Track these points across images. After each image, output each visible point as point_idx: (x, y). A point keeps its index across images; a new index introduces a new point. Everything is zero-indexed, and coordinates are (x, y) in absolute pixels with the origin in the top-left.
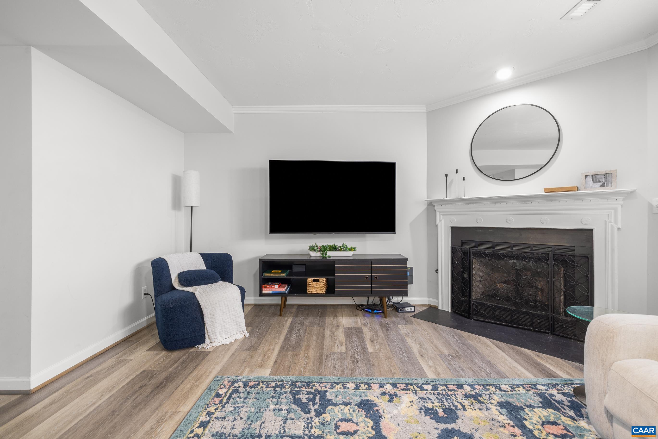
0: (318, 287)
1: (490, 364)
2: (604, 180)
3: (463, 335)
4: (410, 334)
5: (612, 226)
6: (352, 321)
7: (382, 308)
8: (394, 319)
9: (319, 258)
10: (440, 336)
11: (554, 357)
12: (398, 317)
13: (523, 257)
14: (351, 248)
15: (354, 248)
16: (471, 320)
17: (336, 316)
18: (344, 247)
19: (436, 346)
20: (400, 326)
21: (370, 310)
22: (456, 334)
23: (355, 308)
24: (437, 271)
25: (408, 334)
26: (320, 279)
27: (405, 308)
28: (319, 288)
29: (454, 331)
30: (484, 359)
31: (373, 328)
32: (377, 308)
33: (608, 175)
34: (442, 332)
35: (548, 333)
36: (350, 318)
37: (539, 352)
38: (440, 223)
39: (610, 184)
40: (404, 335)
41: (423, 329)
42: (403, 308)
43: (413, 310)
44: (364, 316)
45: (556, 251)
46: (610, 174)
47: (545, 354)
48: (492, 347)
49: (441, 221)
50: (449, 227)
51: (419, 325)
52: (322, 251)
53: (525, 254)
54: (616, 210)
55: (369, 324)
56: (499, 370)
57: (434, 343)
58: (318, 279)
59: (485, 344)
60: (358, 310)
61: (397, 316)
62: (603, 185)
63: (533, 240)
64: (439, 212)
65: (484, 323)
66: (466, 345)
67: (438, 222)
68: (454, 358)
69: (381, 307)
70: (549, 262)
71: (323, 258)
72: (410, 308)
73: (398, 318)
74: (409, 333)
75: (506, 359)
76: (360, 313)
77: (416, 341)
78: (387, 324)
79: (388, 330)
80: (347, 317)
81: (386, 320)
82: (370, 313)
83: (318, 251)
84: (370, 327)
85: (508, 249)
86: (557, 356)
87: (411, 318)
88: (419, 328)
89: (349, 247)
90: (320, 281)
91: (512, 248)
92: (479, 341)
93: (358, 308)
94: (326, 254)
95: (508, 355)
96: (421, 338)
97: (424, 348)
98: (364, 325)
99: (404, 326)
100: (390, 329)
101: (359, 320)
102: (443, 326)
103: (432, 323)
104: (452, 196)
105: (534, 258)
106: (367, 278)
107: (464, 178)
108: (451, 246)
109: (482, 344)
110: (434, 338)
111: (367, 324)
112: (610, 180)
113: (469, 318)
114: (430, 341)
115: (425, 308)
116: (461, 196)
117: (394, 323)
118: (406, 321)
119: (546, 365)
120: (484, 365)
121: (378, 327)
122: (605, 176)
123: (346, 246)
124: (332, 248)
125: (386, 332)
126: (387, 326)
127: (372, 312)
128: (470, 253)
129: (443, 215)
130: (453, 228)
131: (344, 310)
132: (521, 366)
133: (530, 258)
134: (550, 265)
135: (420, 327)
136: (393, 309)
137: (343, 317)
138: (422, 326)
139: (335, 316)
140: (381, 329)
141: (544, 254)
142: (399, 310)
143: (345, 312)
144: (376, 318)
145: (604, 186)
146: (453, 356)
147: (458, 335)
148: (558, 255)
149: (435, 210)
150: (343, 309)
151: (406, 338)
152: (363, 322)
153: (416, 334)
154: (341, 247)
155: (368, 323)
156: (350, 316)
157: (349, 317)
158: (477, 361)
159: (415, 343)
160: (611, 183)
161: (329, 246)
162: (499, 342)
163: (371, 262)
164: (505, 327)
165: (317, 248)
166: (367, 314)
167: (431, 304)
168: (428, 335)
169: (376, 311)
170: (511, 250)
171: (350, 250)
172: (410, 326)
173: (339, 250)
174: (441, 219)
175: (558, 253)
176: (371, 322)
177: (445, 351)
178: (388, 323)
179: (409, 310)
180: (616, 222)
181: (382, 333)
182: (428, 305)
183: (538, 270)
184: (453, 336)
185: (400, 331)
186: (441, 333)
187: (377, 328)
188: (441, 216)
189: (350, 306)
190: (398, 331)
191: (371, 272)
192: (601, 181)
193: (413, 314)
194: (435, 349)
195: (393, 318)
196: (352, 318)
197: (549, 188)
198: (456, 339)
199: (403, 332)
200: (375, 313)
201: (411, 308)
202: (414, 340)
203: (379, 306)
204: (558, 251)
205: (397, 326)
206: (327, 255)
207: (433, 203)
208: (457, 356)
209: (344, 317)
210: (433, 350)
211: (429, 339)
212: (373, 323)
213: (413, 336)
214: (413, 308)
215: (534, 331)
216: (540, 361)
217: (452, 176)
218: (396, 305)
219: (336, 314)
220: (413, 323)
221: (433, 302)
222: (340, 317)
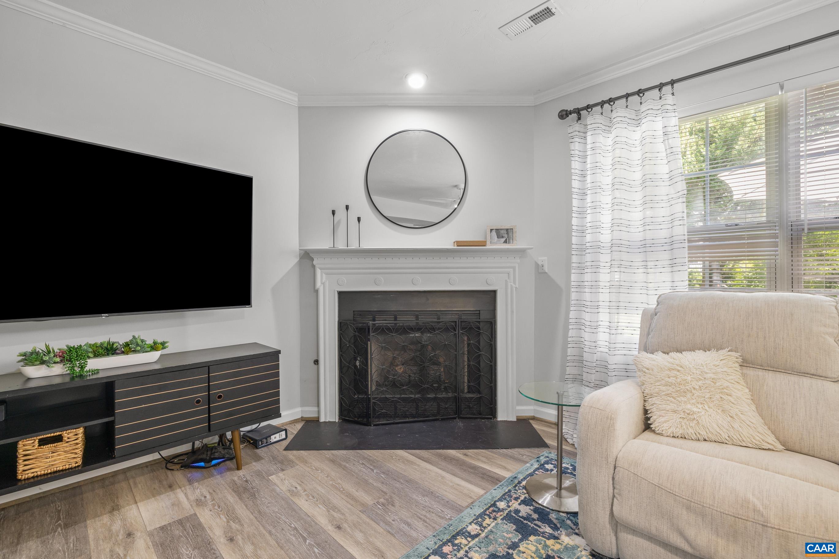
0: (59, 455)
1: (430, 494)
2: (506, 236)
3: (375, 458)
4: (299, 488)
5: (511, 286)
6: (164, 506)
7: (226, 451)
8: (256, 466)
9: (58, 381)
10: (346, 473)
11: (480, 450)
12: (262, 459)
13: (430, 329)
14: (155, 343)
15: (163, 344)
16: (371, 426)
17: (118, 505)
18: (138, 345)
19: (350, 496)
20: (273, 477)
21: (202, 464)
22: (364, 458)
23: (162, 468)
24: (316, 362)
25: (294, 489)
26: (65, 434)
27: (270, 436)
28: (62, 457)
29: (359, 453)
30: (421, 488)
31: (222, 504)
32: (217, 455)
33: (509, 230)
34: (344, 464)
35: (455, 418)
36: (158, 497)
37: (464, 449)
38: (322, 286)
39: (511, 241)
40: (289, 494)
41: (314, 468)
42: (266, 439)
43: (284, 437)
44: (190, 482)
45: (462, 318)
46: (511, 230)
47: (471, 449)
48: (418, 463)
49: (323, 284)
50: (336, 292)
51: (305, 462)
52: (72, 362)
53: (432, 324)
54: (514, 268)
55: (208, 497)
56: (447, 500)
57: (344, 490)
58: (58, 434)
59: (408, 461)
60: (173, 470)
61: (258, 458)
62: (505, 242)
63: (439, 306)
64: (321, 269)
65: (388, 426)
66: (387, 473)
67: (319, 284)
68: (385, 506)
69: (224, 449)
70: (457, 332)
71: (73, 379)
72: (278, 434)
73: (263, 461)
74: (296, 488)
75: (443, 477)
76: (179, 476)
77: (315, 499)
78: (247, 481)
79: (253, 496)
80: (149, 498)
81: (241, 473)
82: (203, 470)
83: (55, 363)
84: (214, 505)
85: (412, 318)
86: (481, 447)
87: (285, 453)
88: (307, 469)
89: (150, 342)
90: (66, 439)
91: (417, 317)
92: (399, 460)
93: (169, 466)
94: (82, 368)
95: (441, 469)
96: (319, 488)
97: (335, 508)
98: (198, 505)
99: (281, 474)
100: (258, 491)
101: (180, 494)
102: (341, 451)
103: (323, 451)
104: (341, 245)
105: (442, 328)
106: (198, 402)
107: (359, 219)
108: (338, 321)
109: (403, 462)
110: (339, 481)
111: (203, 498)
112: (511, 236)
113: (368, 424)
114: (336, 488)
115: (299, 426)
116: (354, 246)
117: (259, 474)
118: (279, 462)
119: (482, 466)
120: (427, 499)
121: (231, 498)
122: (507, 231)
123: (142, 341)
124: (101, 351)
125: (251, 502)
126: (250, 486)
127: (208, 465)
128: (369, 329)
129: (327, 274)
130: (340, 293)
131: (135, 484)
132: (462, 479)
133: (439, 329)
134: (457, 335)
135: (308, 467)
136: (245, 445)
137: (136, 503)
138: (311, 463)
139: (115, 508)
140: (239, 501)
141: (452, 322)
142: (260, 444)
143: (140, 486)
144: (218, 477)
145: (507, 243)
146: (383, 505)
147: (369, 460)
148: (466, 322)
149: (314, 267)
150: (131, 482)
151: (296, 500)
152: (192, 498)
153: (308, 485)
154: (127, 345)
155: (205, 497)
156: (155, 493)
157: (154, 496)
158: (414, 496)
159: (315, 503)
160: (513, 240)
161: (90, 346)
162: (420, 451)
163: (208, 367)
164: (412, 424)
165: (52, 355)
166: (196, 474)
167: (307, 415)
168: (327, 477)
169: (214, 462)
170: (416, 320)
171: (154, 347)
172: (290, 471)
173: (123, 353)
174: (324, 280)
175: (465, 320)
176: (211, 491)
177: (368, 499)
178: (248, 478)
179: (278, 439)
180: (514, 283)
181: (244, 507)
182: (302, 419)
183: (446, 343)
184: (363, 464)
185: (278, 489)
186: (345, 466)
187: (230, 502)
188: (324, 276)
189: (147, 467)
190: (274, 490)
191: (209, 388)
192: (504, 236)
193: (285, 443)
194: (351, 502)
195: (254, 464)
196: (162, 496)
197: (462, 241)
198: (371, 469)
199: (284, 488)
200: (215, 465)
201: (280, 433)
202: (311, 497)
203: (220, 449)
204: (465, 318)
205: (268, 480)
206: (87, 369)
207: (311, 255)
208: (387, 500)
209: (140, 501)
210: (349, 506)
211: (332, 485)
212: (218, 491)
213: (305, 491)
214: (284, 433)
215: (442, 419)
216: (473, 463)
217: (341, 214)
218: (249, 435)
219: (114, 502)
220: (293, 462)
221: (310, 412)
222: (128, 504)
